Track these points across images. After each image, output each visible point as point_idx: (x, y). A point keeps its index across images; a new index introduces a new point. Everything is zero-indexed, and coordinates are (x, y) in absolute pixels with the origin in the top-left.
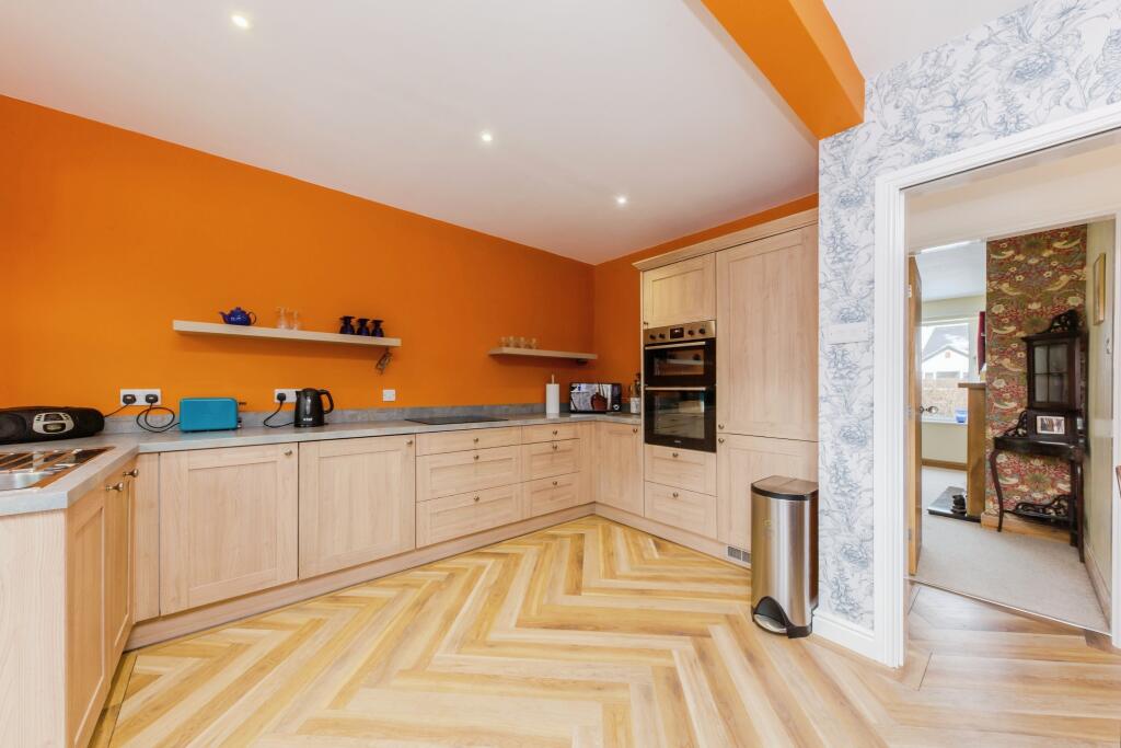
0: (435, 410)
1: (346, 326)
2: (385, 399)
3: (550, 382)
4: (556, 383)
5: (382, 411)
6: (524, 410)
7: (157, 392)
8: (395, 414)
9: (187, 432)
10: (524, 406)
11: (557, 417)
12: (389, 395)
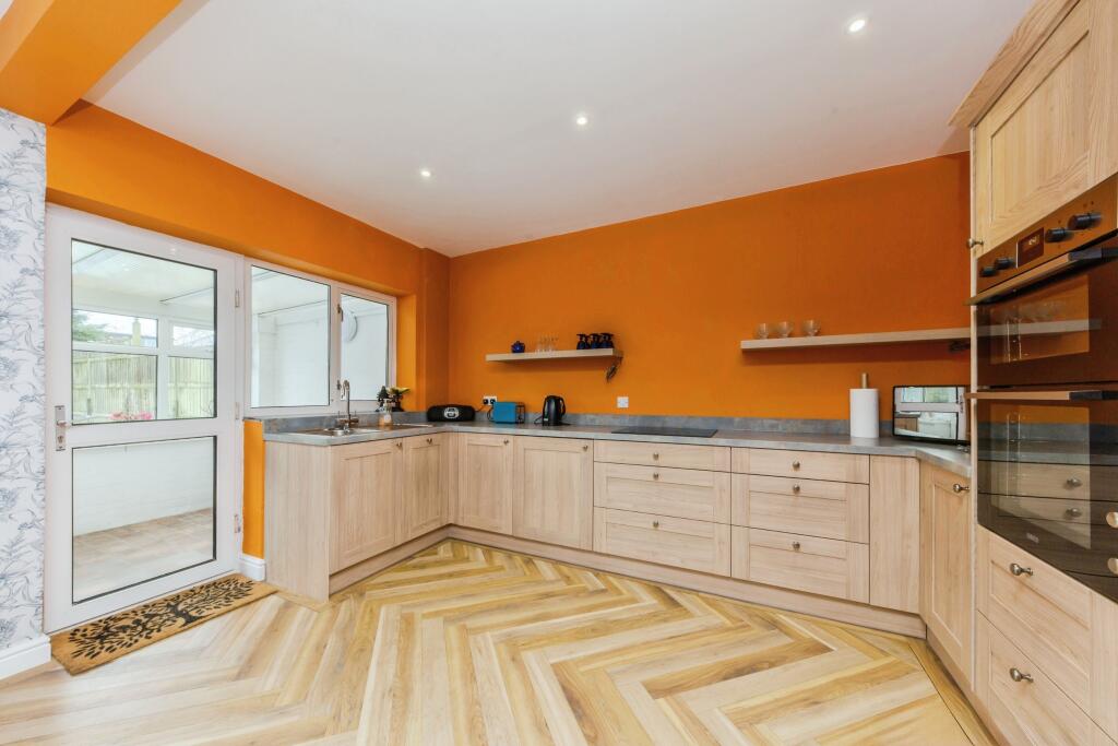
0: (667, 419)
1: (584, 343)
2: (620, 406)
3: (860, 386)
4: (869, 386)
5: (615, 416)
6: (809, 429)
7: (495, 398)
8: (627, 421)
9: (498, 423)
10: (813, 421)
11: (870, 444)
12: (623, 402)
